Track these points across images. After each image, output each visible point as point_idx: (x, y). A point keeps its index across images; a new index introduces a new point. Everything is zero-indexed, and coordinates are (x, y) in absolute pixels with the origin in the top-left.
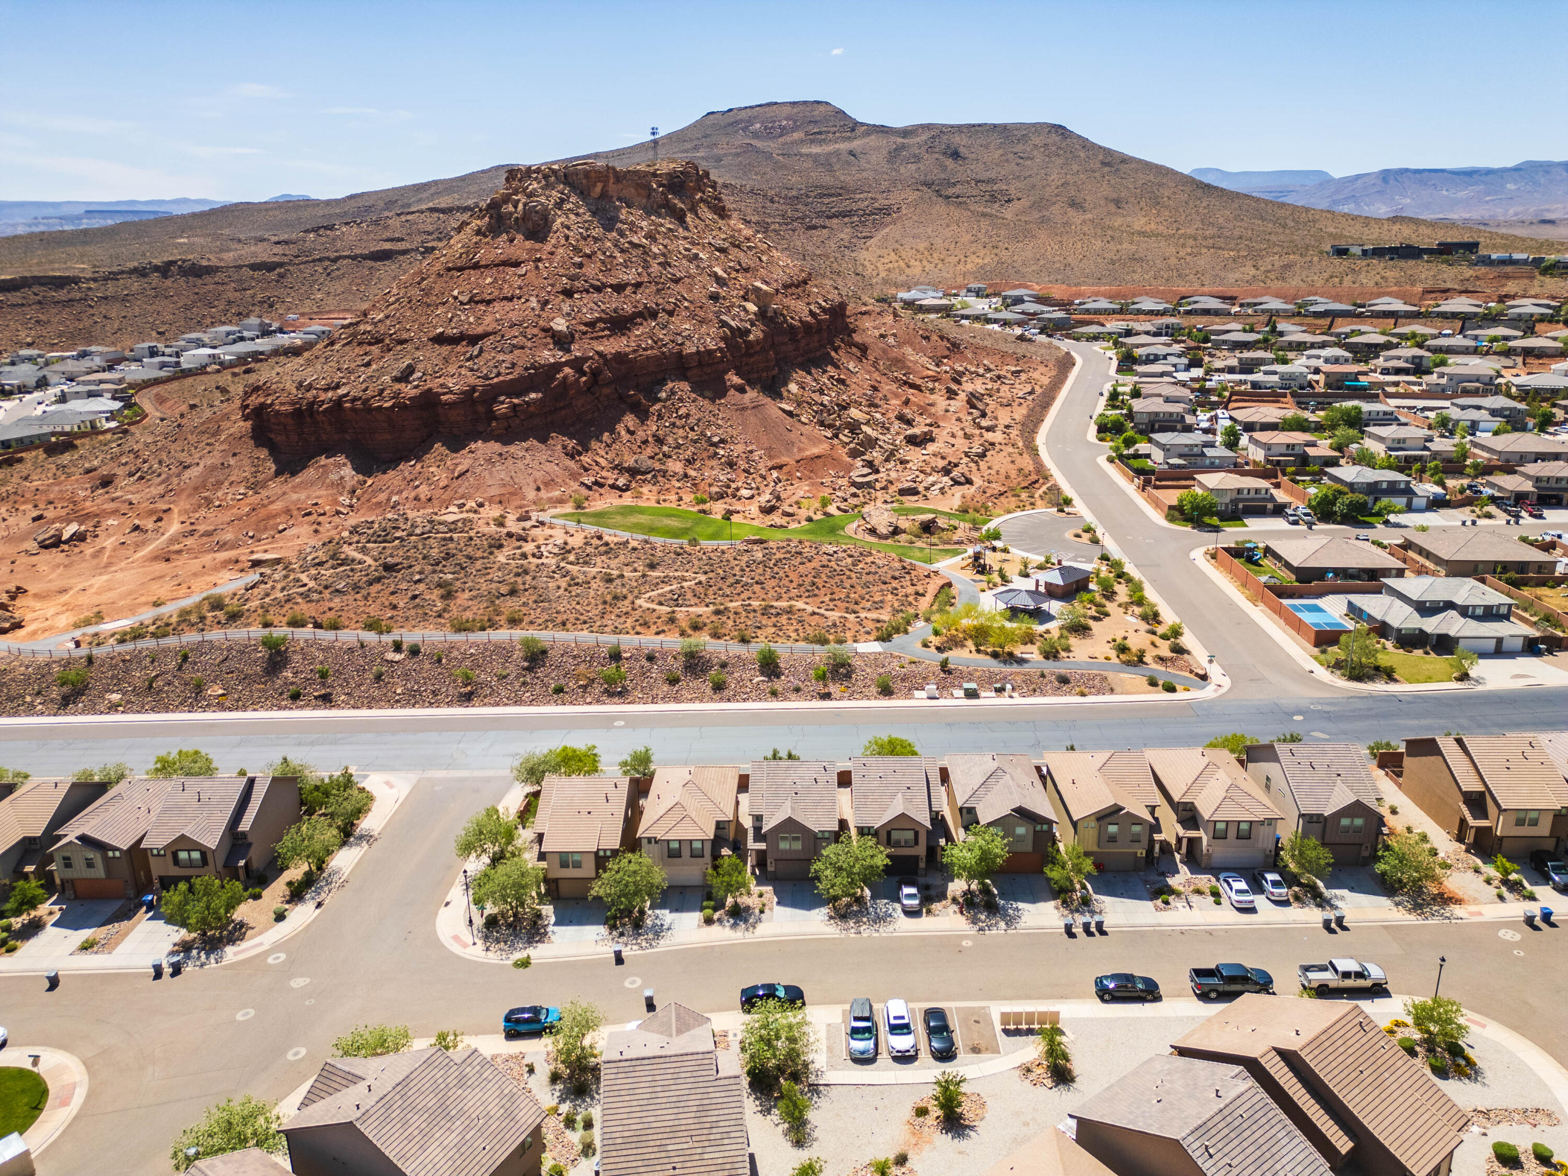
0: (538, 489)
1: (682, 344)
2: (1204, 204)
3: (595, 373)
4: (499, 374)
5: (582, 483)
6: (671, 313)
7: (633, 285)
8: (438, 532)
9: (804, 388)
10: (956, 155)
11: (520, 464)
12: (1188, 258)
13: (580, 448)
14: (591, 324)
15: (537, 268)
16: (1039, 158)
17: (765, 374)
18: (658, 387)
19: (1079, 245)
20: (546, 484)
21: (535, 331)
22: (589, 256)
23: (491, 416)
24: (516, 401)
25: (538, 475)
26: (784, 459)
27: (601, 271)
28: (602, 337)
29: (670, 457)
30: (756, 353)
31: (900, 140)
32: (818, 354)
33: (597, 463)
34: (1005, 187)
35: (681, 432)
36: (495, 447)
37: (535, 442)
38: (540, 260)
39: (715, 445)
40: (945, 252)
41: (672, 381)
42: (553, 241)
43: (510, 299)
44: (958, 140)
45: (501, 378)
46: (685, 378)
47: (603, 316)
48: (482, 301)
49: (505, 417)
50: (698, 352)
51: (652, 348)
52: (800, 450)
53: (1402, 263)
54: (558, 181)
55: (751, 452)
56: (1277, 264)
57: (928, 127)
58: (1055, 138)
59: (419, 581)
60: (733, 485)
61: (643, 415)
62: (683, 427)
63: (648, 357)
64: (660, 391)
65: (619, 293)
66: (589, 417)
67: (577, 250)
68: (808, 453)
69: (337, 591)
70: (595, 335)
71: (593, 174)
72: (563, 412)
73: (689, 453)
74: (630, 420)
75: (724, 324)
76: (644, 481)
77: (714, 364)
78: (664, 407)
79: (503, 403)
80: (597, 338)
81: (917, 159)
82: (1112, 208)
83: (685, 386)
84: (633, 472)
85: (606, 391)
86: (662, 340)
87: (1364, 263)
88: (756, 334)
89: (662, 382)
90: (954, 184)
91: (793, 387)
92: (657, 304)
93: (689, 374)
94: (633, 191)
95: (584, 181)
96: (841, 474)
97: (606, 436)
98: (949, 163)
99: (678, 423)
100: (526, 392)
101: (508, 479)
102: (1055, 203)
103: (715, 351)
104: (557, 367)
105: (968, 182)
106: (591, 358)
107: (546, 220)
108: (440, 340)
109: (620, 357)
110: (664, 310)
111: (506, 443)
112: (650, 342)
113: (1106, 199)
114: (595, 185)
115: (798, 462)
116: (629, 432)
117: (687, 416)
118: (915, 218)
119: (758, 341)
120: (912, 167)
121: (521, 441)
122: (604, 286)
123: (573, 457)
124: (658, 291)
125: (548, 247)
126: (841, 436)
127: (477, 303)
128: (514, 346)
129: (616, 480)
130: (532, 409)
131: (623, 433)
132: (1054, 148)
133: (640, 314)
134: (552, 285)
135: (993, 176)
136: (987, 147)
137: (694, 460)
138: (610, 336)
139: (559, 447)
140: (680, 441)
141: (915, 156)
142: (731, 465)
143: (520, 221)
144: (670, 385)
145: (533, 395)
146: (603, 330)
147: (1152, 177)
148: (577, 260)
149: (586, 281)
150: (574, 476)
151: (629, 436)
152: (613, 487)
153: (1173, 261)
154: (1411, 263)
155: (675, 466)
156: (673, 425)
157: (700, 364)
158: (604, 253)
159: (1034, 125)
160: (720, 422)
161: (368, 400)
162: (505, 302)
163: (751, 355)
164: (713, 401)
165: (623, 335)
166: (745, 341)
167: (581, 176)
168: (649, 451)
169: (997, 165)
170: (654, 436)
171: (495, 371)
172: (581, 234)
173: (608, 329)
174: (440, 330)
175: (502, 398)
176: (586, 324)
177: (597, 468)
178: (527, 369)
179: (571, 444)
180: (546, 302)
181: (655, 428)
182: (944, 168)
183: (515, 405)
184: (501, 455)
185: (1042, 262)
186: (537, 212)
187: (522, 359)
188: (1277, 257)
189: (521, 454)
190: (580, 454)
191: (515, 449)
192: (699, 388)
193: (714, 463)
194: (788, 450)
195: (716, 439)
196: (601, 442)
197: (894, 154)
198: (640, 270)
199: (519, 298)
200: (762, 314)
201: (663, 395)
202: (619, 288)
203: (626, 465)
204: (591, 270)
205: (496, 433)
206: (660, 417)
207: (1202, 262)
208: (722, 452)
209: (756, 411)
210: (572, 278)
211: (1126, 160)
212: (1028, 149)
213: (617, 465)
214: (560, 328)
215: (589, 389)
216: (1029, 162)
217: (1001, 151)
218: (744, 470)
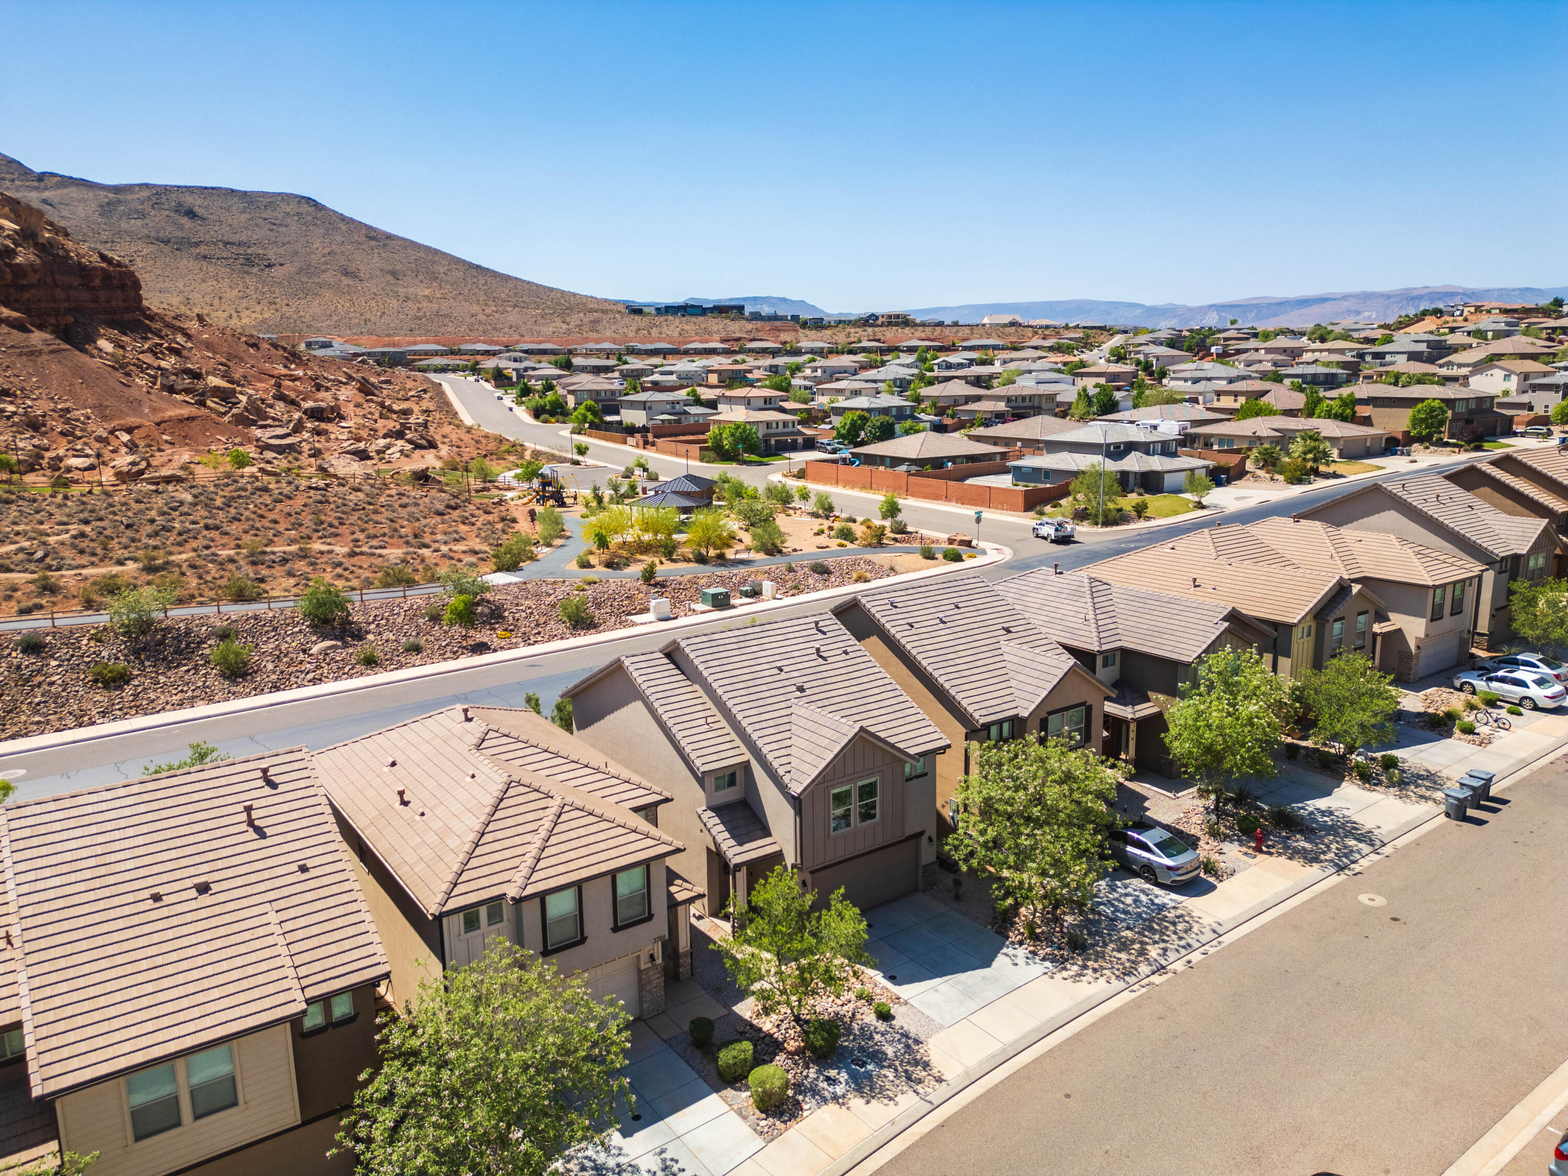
2: (482, 282)
9: (123, 348)
10: (191, 214)
12: (497, 315)
16: (294, 227)
17: (55, 319)
19: (373, 303)
26: (132, 420)
30: (31, 286)
31: (111, 195)
32: (127, 317)
34: (261, 252)
40: (208, 308)
44: (189, 200)
52: (154, 410)
53: (693, 319)
55: (68, 410)
56: (586, 320)
57: (147, 185)
58: (305, 208)
68: (167, 415)
81: (142, 215)
82: (391, 279)
87: (662, 319)
88: (28, 256)
90: (197, 244)
91: (105, 345)
96: (237, 440)
98: (185, 221)
102: (324, 271)
105: (214, 244)
113: (382, 270)
115: (158, 424)
118: (159, 272)
119: (32, 269)
120: (139, 223)
126: (209, 403)
132: (309, 218)
135: (244, 238)
136: (228, 209)
141: (137, 211)
147: (423, 255)
153: (481, 317)
154: (701, 319)
159: (279, 194)
163: (24, 288)
166: (9, 265)
169: (246, 229)
182: (181, 227)
185: (335, 318)
188: (582, 315)
194: (134, 410)
197: (107, 209)
200: (27, 236)
207: (511, 318)
208: (10, 407)
209: (59, 356)
211: (389, 237)
212: (280, 216)
216: (284, 229)
217: (247, 216)
218: (62, 433)
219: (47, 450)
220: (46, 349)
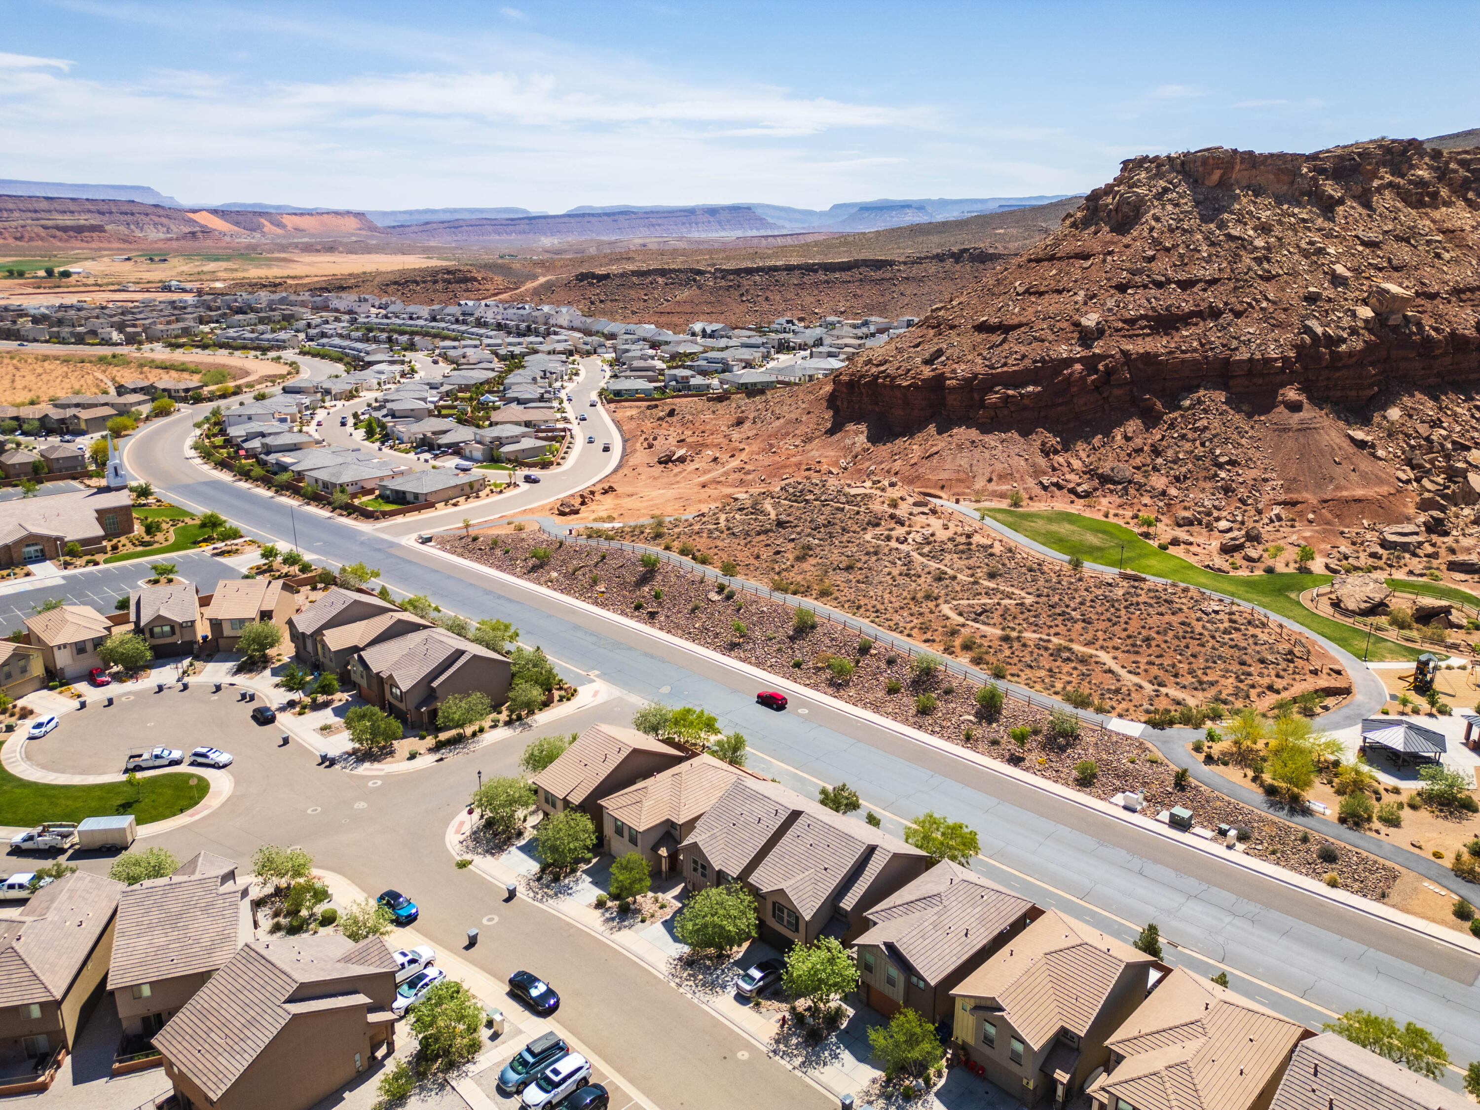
0: (990, 480)
1: (1236, 349)
3: (1109, 372)
4: (1005, 364)
5: (1041, 482)
6: (1238, 315)
7: (1207, 282)
8: (838, 502)
9: (1410, 416)
11: (987, 454)
13: (1059, 447)
14: (1131, 322)
15: (1104, 261)
17: (1353, 393)
18: (1186, 394)
20: (1001, 477)
21: (1065, 325)
22: (1168, 250)
23: (982, 405)
24: (1010, 392)
25: (999, 466)
26: (1304, 496)
27: (1175, 265)
28: (1138, 336)
29: (1158, 471)
30: (1345, 367)
33: (1069, 464)
35: (1188, 446)
36: (974, 433)
37: (1016, 435)
38: (1110, 253)
39: (1220, 466)
41: (1206, 389)
42: (1135, 234)
43: (1059, 292)
45: (1005, 369)
46: (1225, 387)
47: (1150, 313)
48: (1034, 293)
49: (994, 406)
50: (1251, 360)
51: (1195, 350)
54: (1173, 169)
55: (1266, 480)
59: (793, 540)
60: (1216, 514)
61: (1151, 419)
62: (1194, 440)
63: (1183, 361)
64: (1185, 398)
65: (1184, 289)
66: (1089, 417)
67: (1156, 242)
68: (1345, 493)
69: (733, 534)
70: (1131, 332)
71: (1211, 161)
72: (1060, 408)
73: (1184, 470)
74: (1133, 426)
75: (1308, 330)
76: (1111, 491)
77: (1269, 374)
78: (1182, 416)
79: (997, 393)
80: (1130, 337)
83: (1221, 396)
84: (1105, 480)
85: (1117, 392)
86: (1212, 343)
88: (1357, 344)
89: (1194, 389)
91: (1393, 413)
92: (1226, 304)
93: (1231, 383)
94: (1272, 177)
95: (1201, 169)
97: (1097, 440)
99: (1190, 435)
100: (1024, 385)
101: (967, 466)
103: (1276, 360)
104: (1069, 362)
106: (1112, 356)
107: (1138, 211)
108: (982, 328)
109: (1148, 358)
110: (1231, 310)
111: (983, 432)
112: (1195, 344)
114: (1210, 173)
115: (1326, 501)
116: (1127, 439)
117: (1206, 428)
119: (1350, 354)
121: (1000, 431)
122: (1169, 281)
123: (1047, 455)
124: (1236, 288)
125: (1127, 240)
126: (1425, 481)
127: (1031, 294)
128: (1035, 338)
129: (1079, 485)
130: (1026, 401)
131: (1119, 437)
133: (1200, 314)
134: (1108, 279)
137: (1185, 477)
138: (1148, 335)
139: (1039, 443)
140: (1181, 456)
142: (1227, 490)
143: (1113, 213)
144: (1202, 393)
145: (1030, 389)
146: (1142, 328)
148: (1151, 253)
149: (1148, 276)
150: (1037, 473)
151: (1124, 441)
152: (1072, 491)
155: (1159, 482)
156: (1183, 437)
157: (1250, 374)
158: (1188, 247)
160: (1243, 441)
161: (895, 377)
162: (1055, 295)
163: (1338, 369)
164: (1250, 416)
165: (1167, 334)
166: (1332, 353)
167: (1199, 163)
168: (1138, 461)
170: (1152, 445)
171: (1003, 360)
172: (1170, 225)
173: (1150, 327)
174: (985, 319)
175: (997, 389)
176: (1125, 321)
177: (1066, 469)
178: (1035, 362)
179: (1053, 441)
180: (1094, 296)
181: (1159, 437)
183: (1008, 396)
184: (973, 442)
186: (1129, 203)
187: (1036, 351)
189: (993, 444)
190: (1056, 452)
191: (991, 439)
192: (1234, 402)
193: (1208, 485)
194: (1318, 486)
195: (1223, 459)
196: (1089, 444)
198: (1224, 265)
199: (1069, 291)
200: (1379, 321)
201: (1187, 403)
202: (1186, 285)
203: (1100, 471)
204: (1163, 266)
205: (980, 421)
206: (1172, 426)
208: (1223, 474)
209: (1301, 434)
210: (1133, 273)
213: (1092, 470)
214: (1088, 323)
215: (1097, 388)
218: (1240, 499)
219: (1219, 510)
220: (1295, 427)
